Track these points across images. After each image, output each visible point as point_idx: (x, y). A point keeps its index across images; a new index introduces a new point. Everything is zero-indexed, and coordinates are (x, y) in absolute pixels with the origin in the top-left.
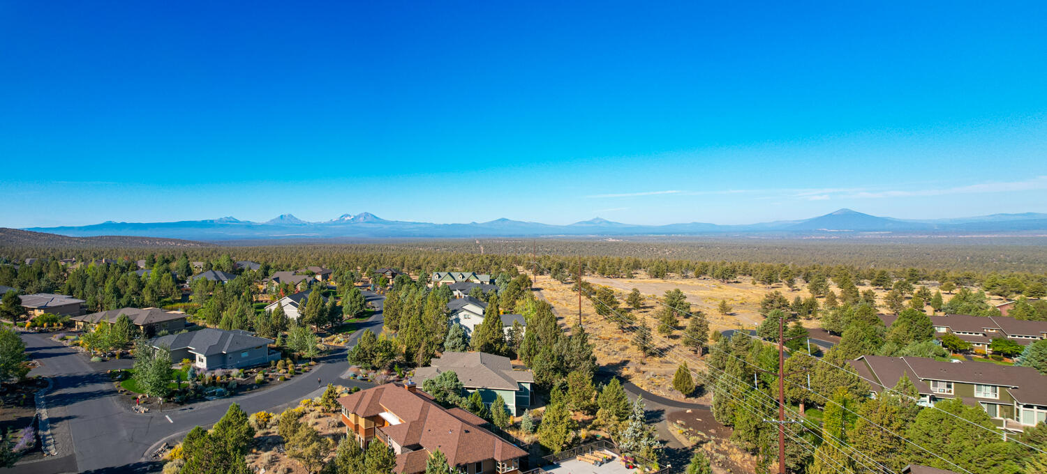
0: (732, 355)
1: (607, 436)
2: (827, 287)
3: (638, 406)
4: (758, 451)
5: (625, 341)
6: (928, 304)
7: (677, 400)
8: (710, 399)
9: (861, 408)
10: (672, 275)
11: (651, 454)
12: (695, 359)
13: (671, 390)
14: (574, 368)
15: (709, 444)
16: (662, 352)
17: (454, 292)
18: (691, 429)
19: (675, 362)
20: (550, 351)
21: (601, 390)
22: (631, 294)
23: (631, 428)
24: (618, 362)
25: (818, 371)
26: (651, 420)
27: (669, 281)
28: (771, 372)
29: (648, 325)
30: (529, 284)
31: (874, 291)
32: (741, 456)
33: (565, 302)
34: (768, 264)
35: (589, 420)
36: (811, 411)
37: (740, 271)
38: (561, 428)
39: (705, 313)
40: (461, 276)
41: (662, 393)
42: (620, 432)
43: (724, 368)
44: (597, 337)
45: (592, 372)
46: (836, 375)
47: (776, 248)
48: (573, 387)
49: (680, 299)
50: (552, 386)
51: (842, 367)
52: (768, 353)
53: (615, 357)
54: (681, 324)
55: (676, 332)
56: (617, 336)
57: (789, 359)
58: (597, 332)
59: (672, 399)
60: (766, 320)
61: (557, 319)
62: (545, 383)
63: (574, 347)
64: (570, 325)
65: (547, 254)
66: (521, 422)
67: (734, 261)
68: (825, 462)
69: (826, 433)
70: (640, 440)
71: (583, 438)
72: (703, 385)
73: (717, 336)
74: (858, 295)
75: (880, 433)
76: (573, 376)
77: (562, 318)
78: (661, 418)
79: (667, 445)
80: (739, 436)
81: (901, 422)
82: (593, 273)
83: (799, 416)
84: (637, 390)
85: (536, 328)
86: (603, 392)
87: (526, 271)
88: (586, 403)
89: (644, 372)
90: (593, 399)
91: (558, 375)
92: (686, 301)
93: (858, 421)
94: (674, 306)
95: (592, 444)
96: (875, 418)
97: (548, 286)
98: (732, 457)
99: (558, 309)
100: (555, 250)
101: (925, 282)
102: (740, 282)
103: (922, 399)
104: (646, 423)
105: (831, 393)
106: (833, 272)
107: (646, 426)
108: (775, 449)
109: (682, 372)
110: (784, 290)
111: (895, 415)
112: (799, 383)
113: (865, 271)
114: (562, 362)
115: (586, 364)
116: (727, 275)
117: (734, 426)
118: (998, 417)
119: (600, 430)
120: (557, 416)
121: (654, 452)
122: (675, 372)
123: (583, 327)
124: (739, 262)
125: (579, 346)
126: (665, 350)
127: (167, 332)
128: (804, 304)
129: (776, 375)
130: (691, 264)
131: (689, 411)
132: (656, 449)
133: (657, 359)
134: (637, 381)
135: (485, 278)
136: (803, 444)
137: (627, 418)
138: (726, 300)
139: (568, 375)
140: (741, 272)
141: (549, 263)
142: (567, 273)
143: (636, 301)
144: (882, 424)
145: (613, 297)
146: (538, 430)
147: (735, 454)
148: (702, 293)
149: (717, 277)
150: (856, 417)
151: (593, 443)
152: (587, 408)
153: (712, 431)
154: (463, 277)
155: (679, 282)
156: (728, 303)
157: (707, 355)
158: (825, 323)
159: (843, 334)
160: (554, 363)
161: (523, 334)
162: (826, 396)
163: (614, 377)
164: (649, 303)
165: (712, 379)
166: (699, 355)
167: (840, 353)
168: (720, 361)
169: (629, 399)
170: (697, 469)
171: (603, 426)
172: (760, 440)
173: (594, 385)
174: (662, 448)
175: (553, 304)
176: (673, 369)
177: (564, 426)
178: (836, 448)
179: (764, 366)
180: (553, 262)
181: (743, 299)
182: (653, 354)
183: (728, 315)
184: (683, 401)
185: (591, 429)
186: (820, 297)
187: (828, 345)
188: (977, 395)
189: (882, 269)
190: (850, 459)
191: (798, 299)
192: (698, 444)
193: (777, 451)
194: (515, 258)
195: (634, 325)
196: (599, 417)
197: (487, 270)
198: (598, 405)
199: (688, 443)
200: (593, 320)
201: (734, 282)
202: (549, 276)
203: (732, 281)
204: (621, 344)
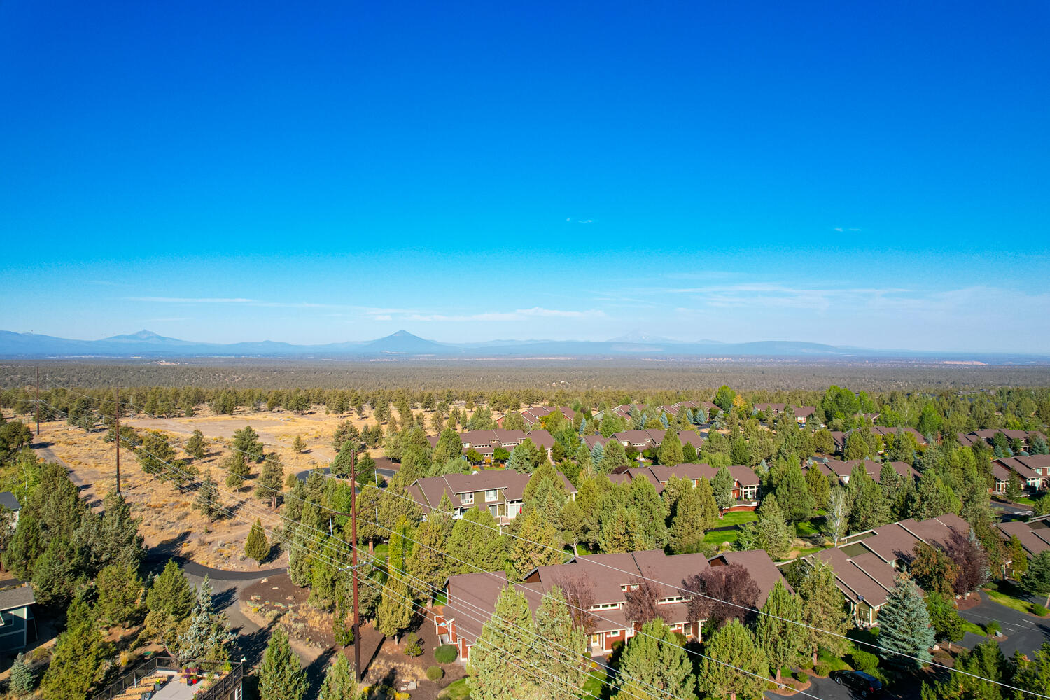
0: (308, 501)
1: (160, 649)
2: (390, 412)
3: (202, 590)
4: (335, 607)
5: (185, 505)
6: (459, 423)
7: (251, 571)
8: (286, 560)
9: (416, 533)
10: (242, 408)
11: (222, 653)
12: (269, 514)
13: (243, 559)
14: (107, 562)
15: (287, 615)
16: (232, 511)
18: (267, 603)
19: (248, 521)
20: (67, 543)
21: (151, 585)
22: (191, 439)
23: (195, 626)
24: (175, 537)
25: (384, 503)
26: (220, 607)
27: (239, 417)
28: (343, 514)
29: (214, 479)
31: (424, 414)
32: (319, 618)
33: (92, 460)
34: (341, 391)
35: (132, 635)
36: (379, 546)
37: (314, 399)
38: (86, 664)
39: (279, 454)
41: (232, 566)
42: (179, 637)
43: (300, 517)
44: (144, 507)
45: (137, 561)
46: (398, 504)
47: (347, 372)
48: (107, 591)
49: (251, 440)
50: (70, 599)
51: (402, 495)
52: (341, 492)
53: (171, 530)
54: (253, 472)
55: (248, 483)
56: (173, 500)
57: (360, 494)
58: (145, 500)
59: (244, 571)
60: (338, 454)
61: (79, 489)
62: (57, 598)
63: (109, 529)
64: (102, 496)
65: (60, 387)
66: (8, 680)
67: (309, 388)
68: (391, 598)
69: (391, 567)
70: (206, 639)
71: (123, 665)
72: (279, 544)
73: (292, 479)
74: (412, 419)
75: (429, 554)
76: (105, 574)
77: (87, 487)
78: (233, 600)
79: (241, 633)
80: (317, 596)
81: (443, 538)
82: (139, 412)
83: (368, 556)
84: (202, 571)
85: (41, 511)
86: (155, 585)
87: (21, 417)
88: (128, 610)
89: (210, 543)
90: (139, 602)
91: (80, 579)
92: (258, 441)
93: (414, 546)
94: (245, 449)
95: (138, 670)
96: (426, 539)
97: (63, 438)
98: (311, 623)
99: (81, 474)
100: (75, 379)
101: (457, 402)
102: (314, 413)
103: (456, 512)
104: (214, 613)
105: (394, 524)
106: (394, 397)
107: (214, 617)
108: (349, 599)
109: (255, 533)
110: (355, 420)
111: (439, 533)
112: (369, 519)
113: (417, 394)
114: (88, 557)
115: (129, 550)
116: (301, 406)
117: (311, 584)
118: (498, 516)
119: (149, 644)
120: (80, 646)
121: (224, 649)
122: (248, 535)
123: (124, 496)
124: (313, 390)
125: (116, 524)
126: (236, 508)
128: (371, 433)
129: (349, 516)
130: (263, 393)
131: (264, 581)
132: (226, 644)
133: (226, 522)
134: (202, 558)
136: (373, 585)
137: (189, 614)
138: (301, 435)
139: (99, 575)
140: (316, 401)
141: (64, 401)
142: (96, 416)
143: (198, 448)
144: (430, 545)
145: (167, 445)
146: (43, 681)
147: (313, 618)
148: (275, 430)
149: (292, 409)
150: (413, 543)
151: (140, 666)
152: (130, 617)
153: (290, 598)
155: (250, 417)
156: (303, 439)
157: (283, 505)
158: (388, 451)
159: (402, 460)
160: (73, 561)
161: (15, 525)
162: (390, 528)
163: (170, 560)
164: (215, 448)
165: (288, 534)
166: (273, 507)
167: (401, 480)
168: (296, 511)
169: (191, 585)
170: (276, 652)
171: (155, 636)
172: (336, 593)
173: (141, 579)
174: (235, 640)
175: (71, 466)
176: (244, 531)
177: (92, 658)
178: (399, 580)
179: (338, 507)
180: (73, 399)
181: (317, 432)
182: (220, 517)
183: (303, 453)
184: (258, 570)
185: (136, 647)
186: (384, 424)
187: (391, 474)
188: (487, 500)
189: (429, 391)
190: (409, 587)
191: (366, 427)
192: (275, 619)
193: (351, 600)
195: (196, 481)
196: (148, 625)
198: (146, 608)
199: (263, 623)
200: (138, 482)
201: (309, 413)
202: (64, 422)
203: (307, 412)
204: (180, 511)
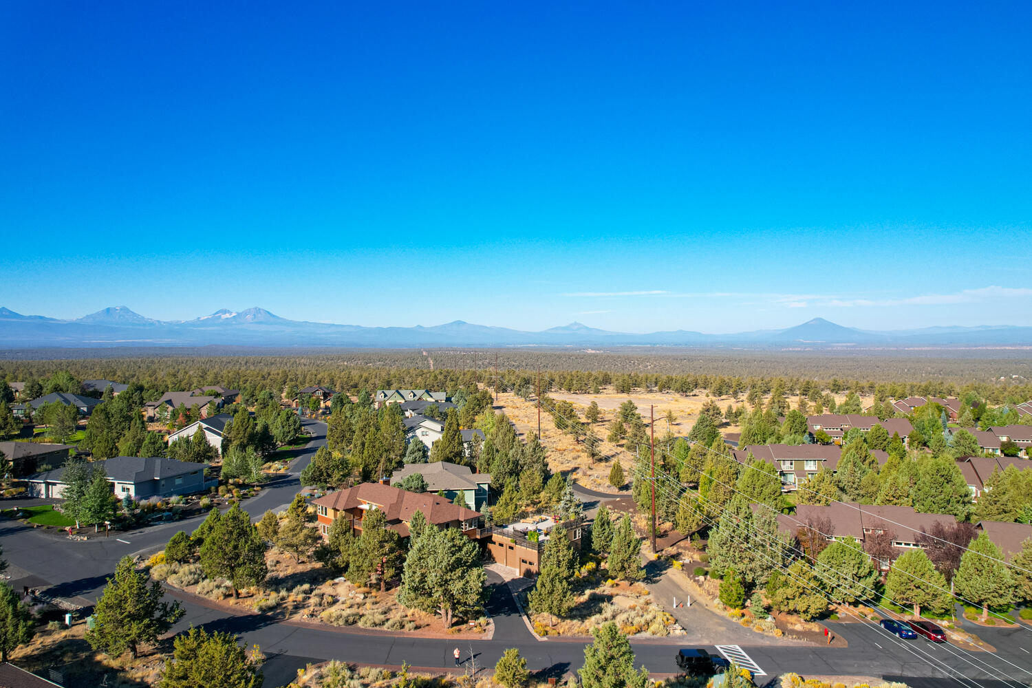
5: (578, 451)
7: (612, 493)
10: (639, 389)
13: (607, 486)
14: (527, 470)
16: (608, 458)
17: (406, 413)
20: (507, 456)
22: (590, 408)
24: (570, 469)
26: (587, 508)
27: (633, 395)
29: (601, 437)
30: (489, 401)
33: (526, 419)
37: (700, 384)
40: (412, 394)
41: (600, 489)
44: (553, 450)
45: (543, 475)
49: (632, 411)
53: (568, 465)
56: (572, 447)
58: (555, 445)
59: (607, 493)
61: (517, 435)
63: (528, 452)
67: (699, 375)
68: (685, 509)
77: (521, 435)
82: (560, 389)
84: (582, 490)
85: (495, 441)
87: (488, 388)
89: (589, 475)
93: (713, 483)
94: (626, 417)
97: (511, 404)
99: (519, 426)
100: (524, 364)
109: (616, 468)
112: (697, 469)
115: (539, 467)
123: (541, 441)
125: (532, 450)
126: (612, 456)
127: (50, 467)
131: (619, 499)
133: (603, 464)
134: (583, 482)
135: (441, 396)
139: (521, 476)
140: (702, 385)
141: (513, 378)
142: (532, 390)
143: (594, 415)
145: (572, 410)
149: (678, 391)
154: (415, 395)
155: (642, 396)
156: (677, 414)
160: (509, 467)
161: (483, 447)
164: (606, 417)
175: (514, 421)
180: (519, 377)
181: (691, 410)
182: (600, 460)
183: (674, 424)
184: (615, 494)
186: (754, 407)
188: (807, 468)
194: (474, 373)
197: (442, 387)
200: (552, 434)
201: (693, 395)
202: (512, 394)
203: (691, 394)
204: (575, 454)
